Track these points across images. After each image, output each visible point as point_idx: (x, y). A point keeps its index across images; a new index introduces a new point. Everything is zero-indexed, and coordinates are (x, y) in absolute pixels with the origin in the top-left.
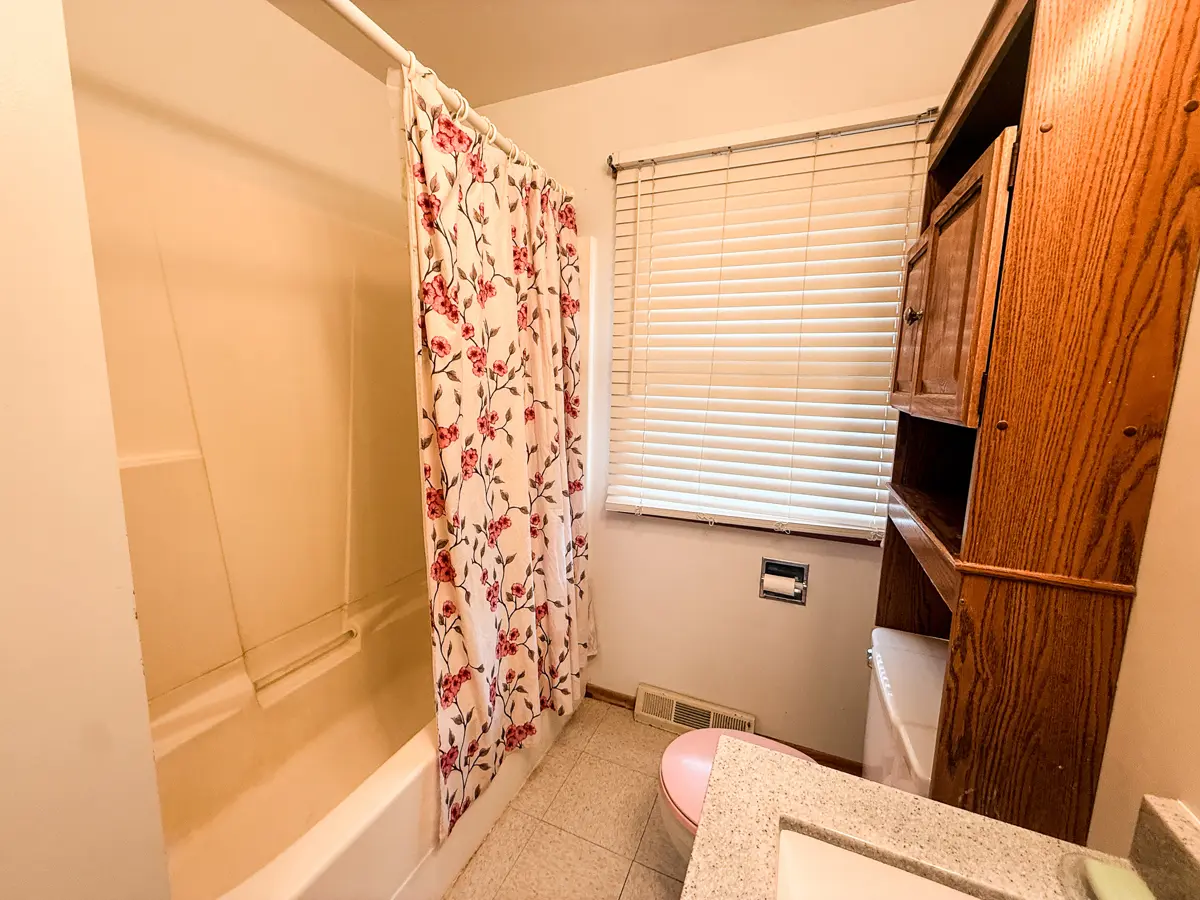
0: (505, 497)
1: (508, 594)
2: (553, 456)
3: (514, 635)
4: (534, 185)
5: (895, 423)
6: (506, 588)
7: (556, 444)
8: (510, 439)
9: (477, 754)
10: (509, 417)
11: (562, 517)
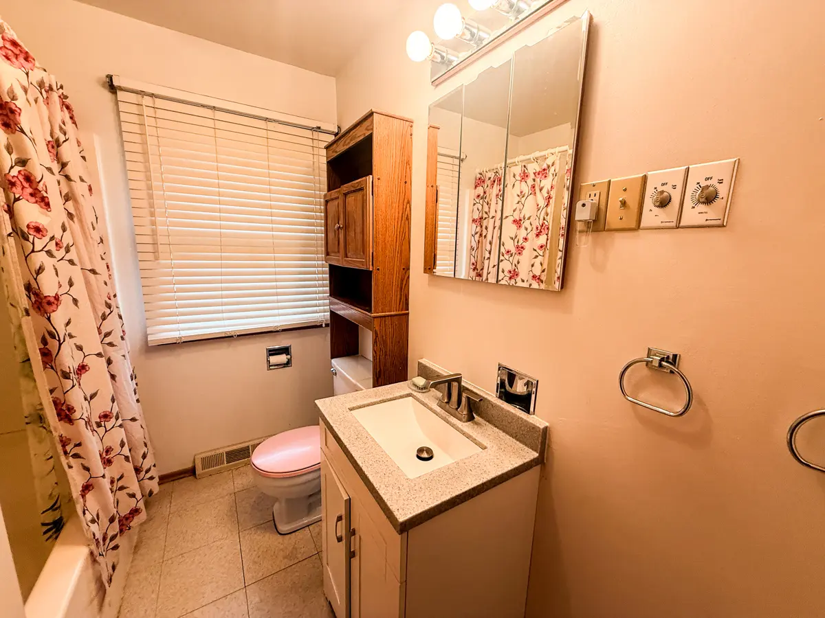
0: (80, 348)
1: (96, 423)
2: (108, 311)
3: (108, 451)
4: (51, 88)
5: (327, 269)
6: (95, 419)
7: (109, 301)
8: (75, 301)
9: (108, 540)
10: (71, 284)
11: (124, 356)
